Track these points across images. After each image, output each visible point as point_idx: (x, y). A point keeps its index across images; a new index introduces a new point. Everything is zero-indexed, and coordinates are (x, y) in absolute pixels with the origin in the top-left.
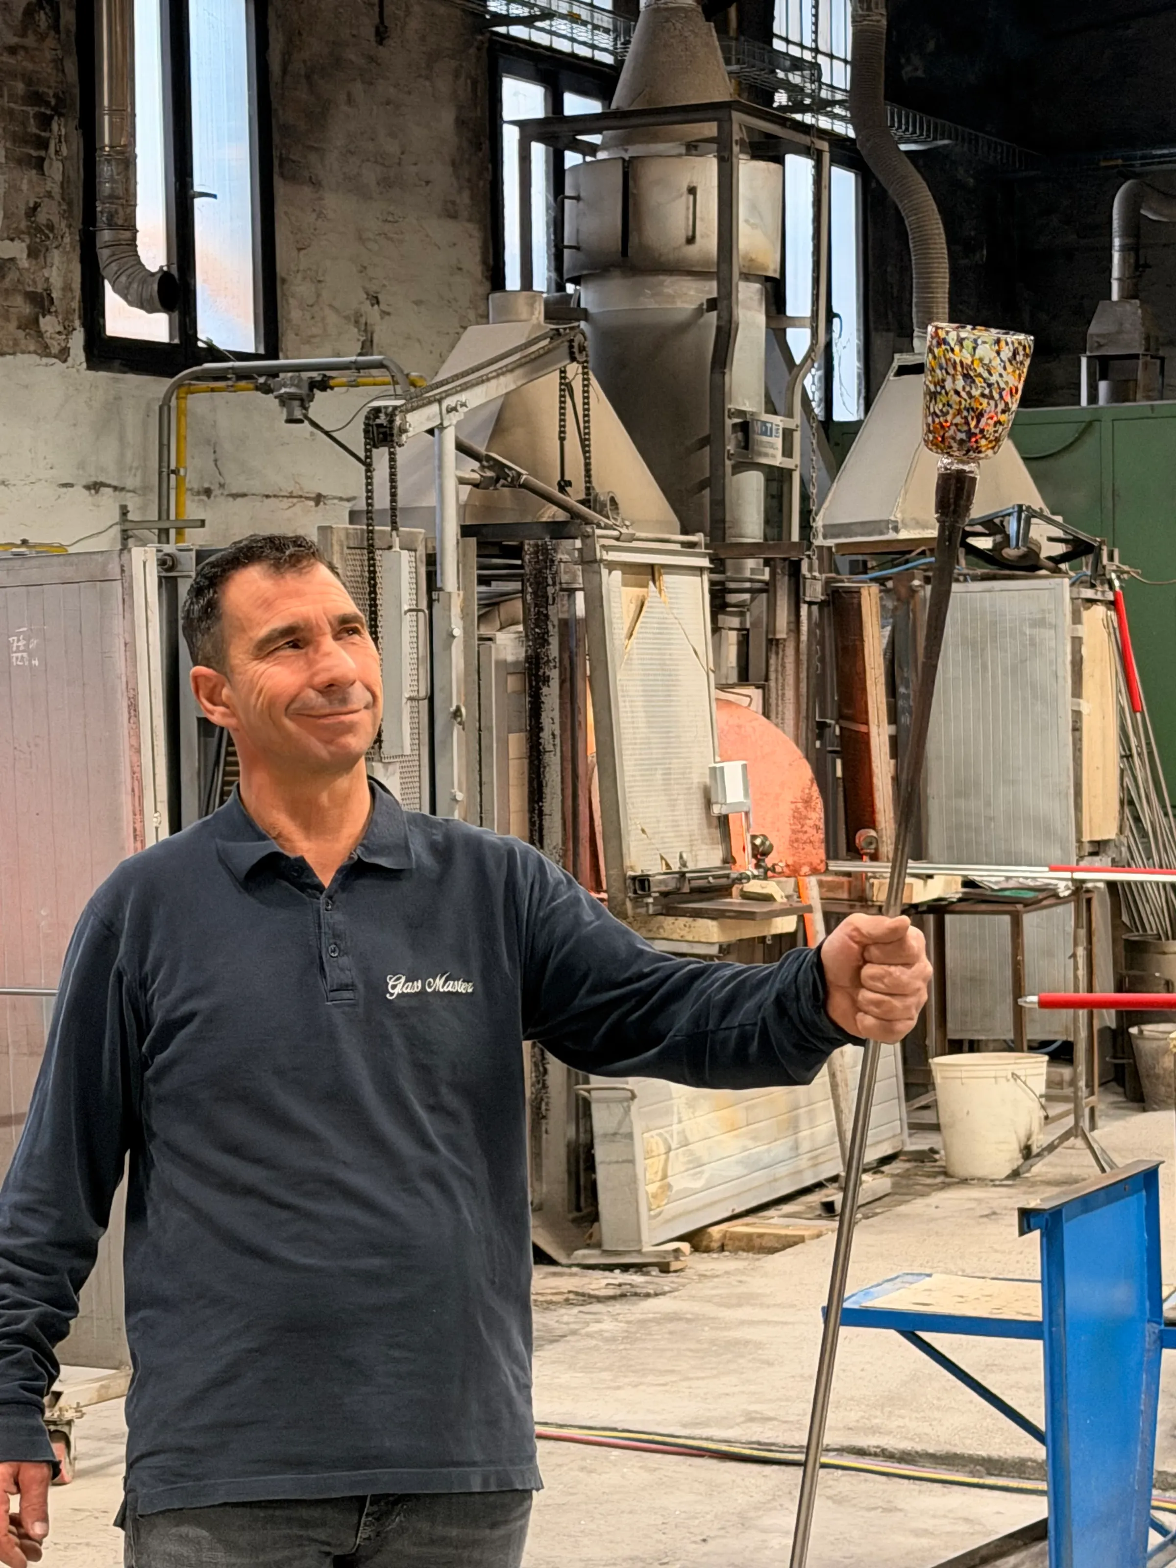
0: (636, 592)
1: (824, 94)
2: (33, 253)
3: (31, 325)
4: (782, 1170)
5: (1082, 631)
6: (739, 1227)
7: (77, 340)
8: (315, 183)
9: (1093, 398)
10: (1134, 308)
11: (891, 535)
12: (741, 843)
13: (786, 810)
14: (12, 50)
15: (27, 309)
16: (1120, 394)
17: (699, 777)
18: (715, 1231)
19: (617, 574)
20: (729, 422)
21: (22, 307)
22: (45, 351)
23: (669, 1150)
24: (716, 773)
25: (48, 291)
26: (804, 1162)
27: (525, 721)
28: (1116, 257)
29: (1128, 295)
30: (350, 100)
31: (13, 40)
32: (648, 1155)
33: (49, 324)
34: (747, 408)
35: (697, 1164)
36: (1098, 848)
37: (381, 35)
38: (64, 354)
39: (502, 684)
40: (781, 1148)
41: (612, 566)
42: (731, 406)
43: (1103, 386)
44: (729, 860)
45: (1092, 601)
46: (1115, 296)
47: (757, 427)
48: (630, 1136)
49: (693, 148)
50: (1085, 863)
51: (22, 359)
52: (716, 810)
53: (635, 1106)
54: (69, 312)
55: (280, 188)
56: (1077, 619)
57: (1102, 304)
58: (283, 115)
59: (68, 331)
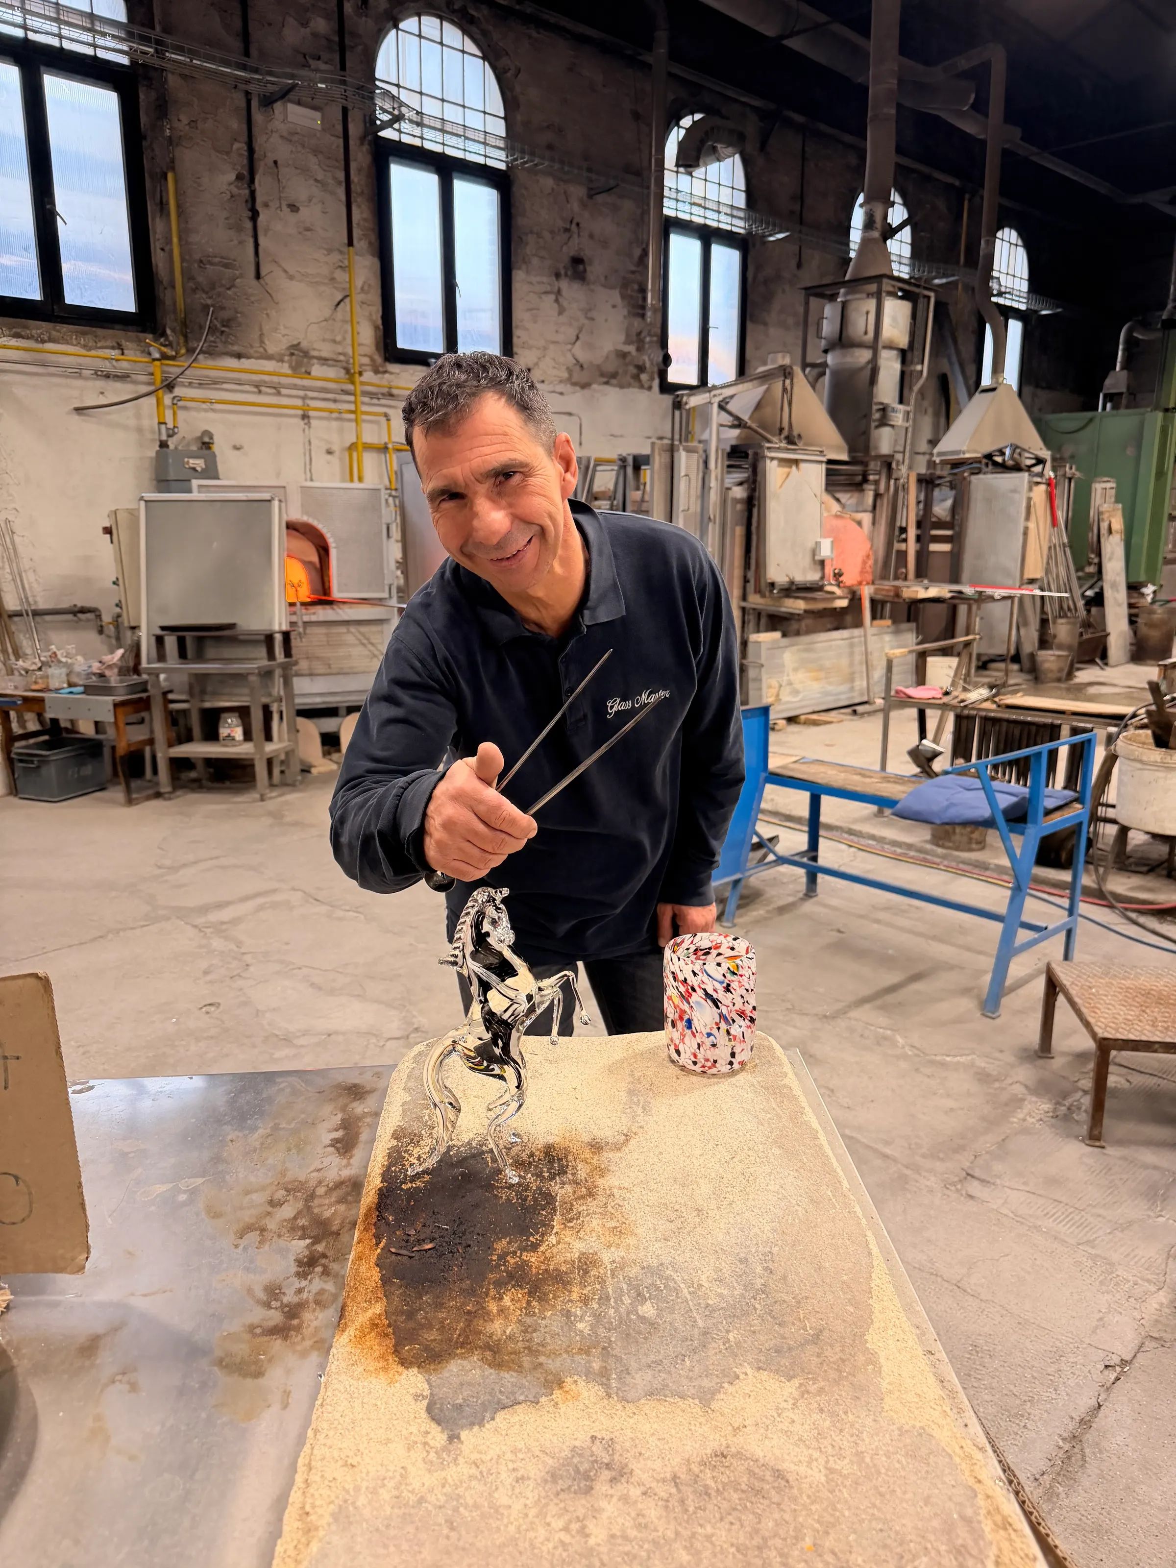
0: (786, 470)
1: (1003, 289)
2: (638, 349)
3: (637, 377)
4: (843, 697)
5: (1032, 495)
6: (814, 717)
7: (656, 383)
8: (765, 324)
9: (1104, 408)
10: (1125, 372)
11: (962, 456)
12: (829, 571)
13: (859, 560)
14: (633, 272)
15: (635, 371)
16: (1114, 408)
17: (810, 544)
18: (803, 717)
19: (775, 462)
20: (875, 407)
21: (632, 370)
22: (642, 387)
23: (781, 686)
24: (818, 544)
25: (644, 364)
26: (855, 694)
27: (745, 521)
28: (1120, 353)
29: (1122, 368)
30: (784, 291)
31: (633, 268)
32: (770, 687)
33: (644, 377)
34: (886, 401)
35: (796, 692)
36: (1032, 581)
37: (799, 265)
38: (650, 388)
39: (734, 507)
40: (844, 688)
41: (772, 459)
42: (875, 400)
43: (1109, 405)
44: (823, 578)
45: (1038, 483)
46: (1118, 368)
47: (890, 409)
48: (761, 680)
49: (869, 295)
50: (1025, 586)
51: (631, 390)
52: (817, 558)
53: (763, 670)
54: (652, 373)
55: (749, 325)
56: (1030, 489)
57: (1112, 373)
58: (751, 297)
59: (652, 379)
